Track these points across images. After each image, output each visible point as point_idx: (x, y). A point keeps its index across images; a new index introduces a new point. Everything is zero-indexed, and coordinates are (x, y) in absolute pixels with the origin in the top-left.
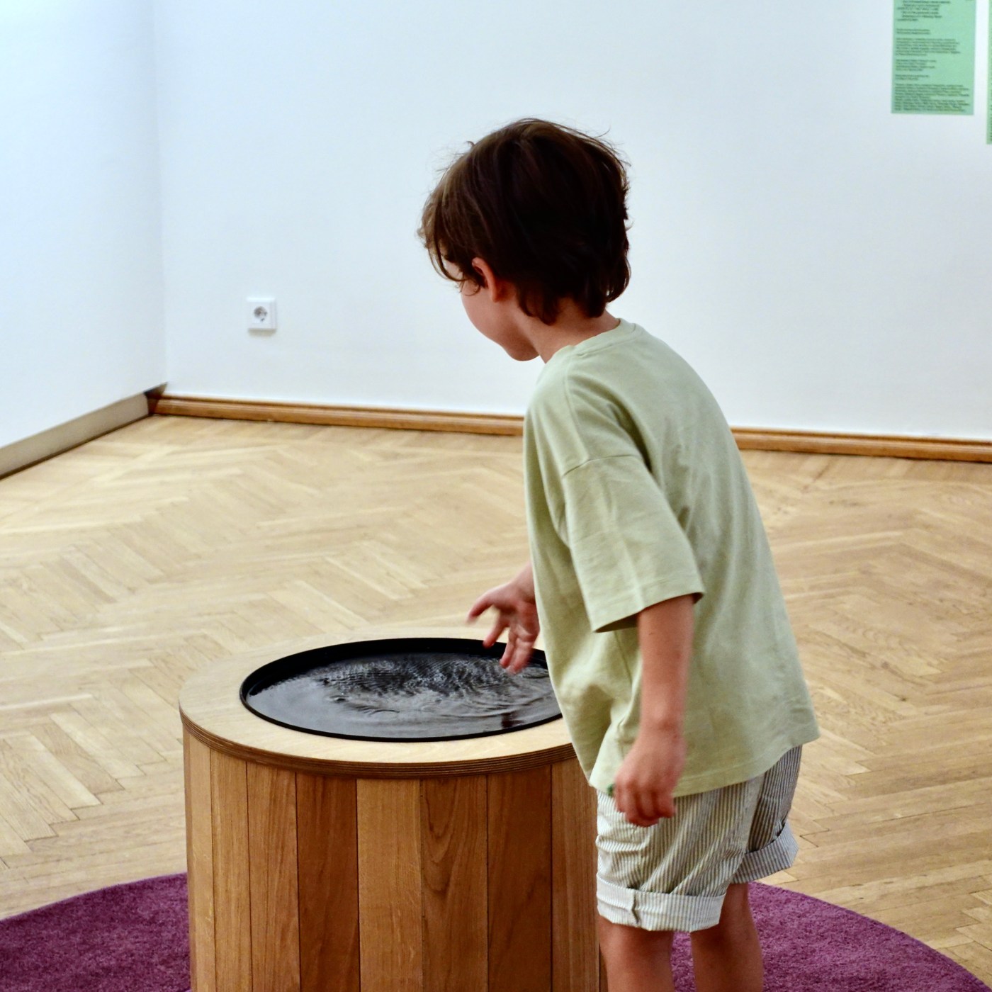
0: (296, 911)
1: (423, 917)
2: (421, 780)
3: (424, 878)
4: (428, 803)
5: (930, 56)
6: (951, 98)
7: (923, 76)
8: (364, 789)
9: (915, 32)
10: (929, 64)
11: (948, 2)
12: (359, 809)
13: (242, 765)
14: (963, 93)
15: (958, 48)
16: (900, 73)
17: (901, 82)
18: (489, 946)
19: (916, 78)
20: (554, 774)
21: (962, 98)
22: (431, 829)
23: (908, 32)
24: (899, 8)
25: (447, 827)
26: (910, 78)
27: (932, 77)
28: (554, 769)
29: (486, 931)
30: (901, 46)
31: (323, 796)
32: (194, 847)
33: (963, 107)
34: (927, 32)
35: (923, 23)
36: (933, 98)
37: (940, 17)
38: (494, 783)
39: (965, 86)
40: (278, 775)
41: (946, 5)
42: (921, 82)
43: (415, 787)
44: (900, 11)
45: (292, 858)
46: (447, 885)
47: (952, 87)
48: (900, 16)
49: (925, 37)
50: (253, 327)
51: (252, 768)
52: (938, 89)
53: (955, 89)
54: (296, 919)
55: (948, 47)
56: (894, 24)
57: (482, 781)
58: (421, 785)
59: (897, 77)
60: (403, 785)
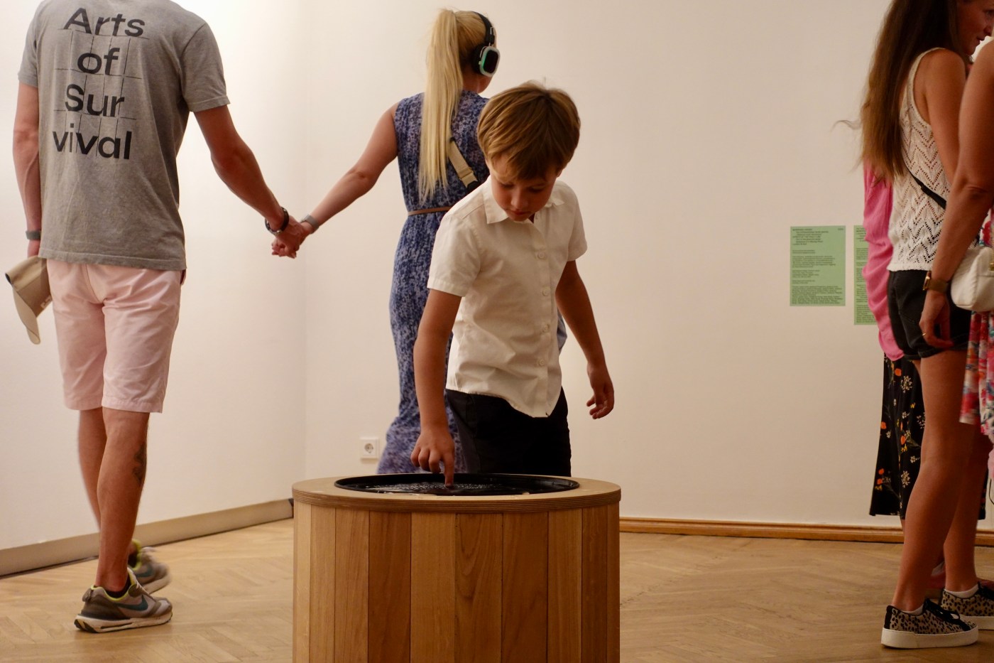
0: (367, 614)
1: (456, 616)
2: (457, 514)
3: (457, 587)
4: (461, 531)
5: (816, 268)
6: (830, 295)
7: (810, 281)
8: (416, 520)
9: (805, 252)
10: (814, 273)
11: (827, 232)
12: (413, 535)
13: (333, 511)
14: (838, 291)
15: (834, 262)
16: (795, 279)
17: (796, 285)
18: (502, 640)
19: (806, 282)
20: (550, 519)
21: (837, 295)
22: (463, 550)
23: (800, 252)
24: (794, 237)
25: (474, 549)
26: (802, 282)
27: (817, 281)
28: (550, 515)
29: (500, 629)
30: (796, 261)
31: (388, 526)
32: (298, 586)
33: (839, 301)
34: (813, 252)
35: (810, 246)
36: (817, 295)
37: (821, 242)
38: (507, 519)
39: (839, 287)
40: (357, 515)
41: (826, 234)
42: (810, 284)
43: (452, 518)
44: (795, 238)
45: (365, 574)
46: (473, 593)
47: (831, 288)
48: (795, 242)
49: (812, 255)
50: (365, 457)
51: (339, 512)
52: (821, 289)
53: (832, 289)
54: (366, 620)
55: (828, 261)
56: (791, 248)
57: (499, 517)
58: (456, 518)
59: (793, 282)
60: (444, 517)
